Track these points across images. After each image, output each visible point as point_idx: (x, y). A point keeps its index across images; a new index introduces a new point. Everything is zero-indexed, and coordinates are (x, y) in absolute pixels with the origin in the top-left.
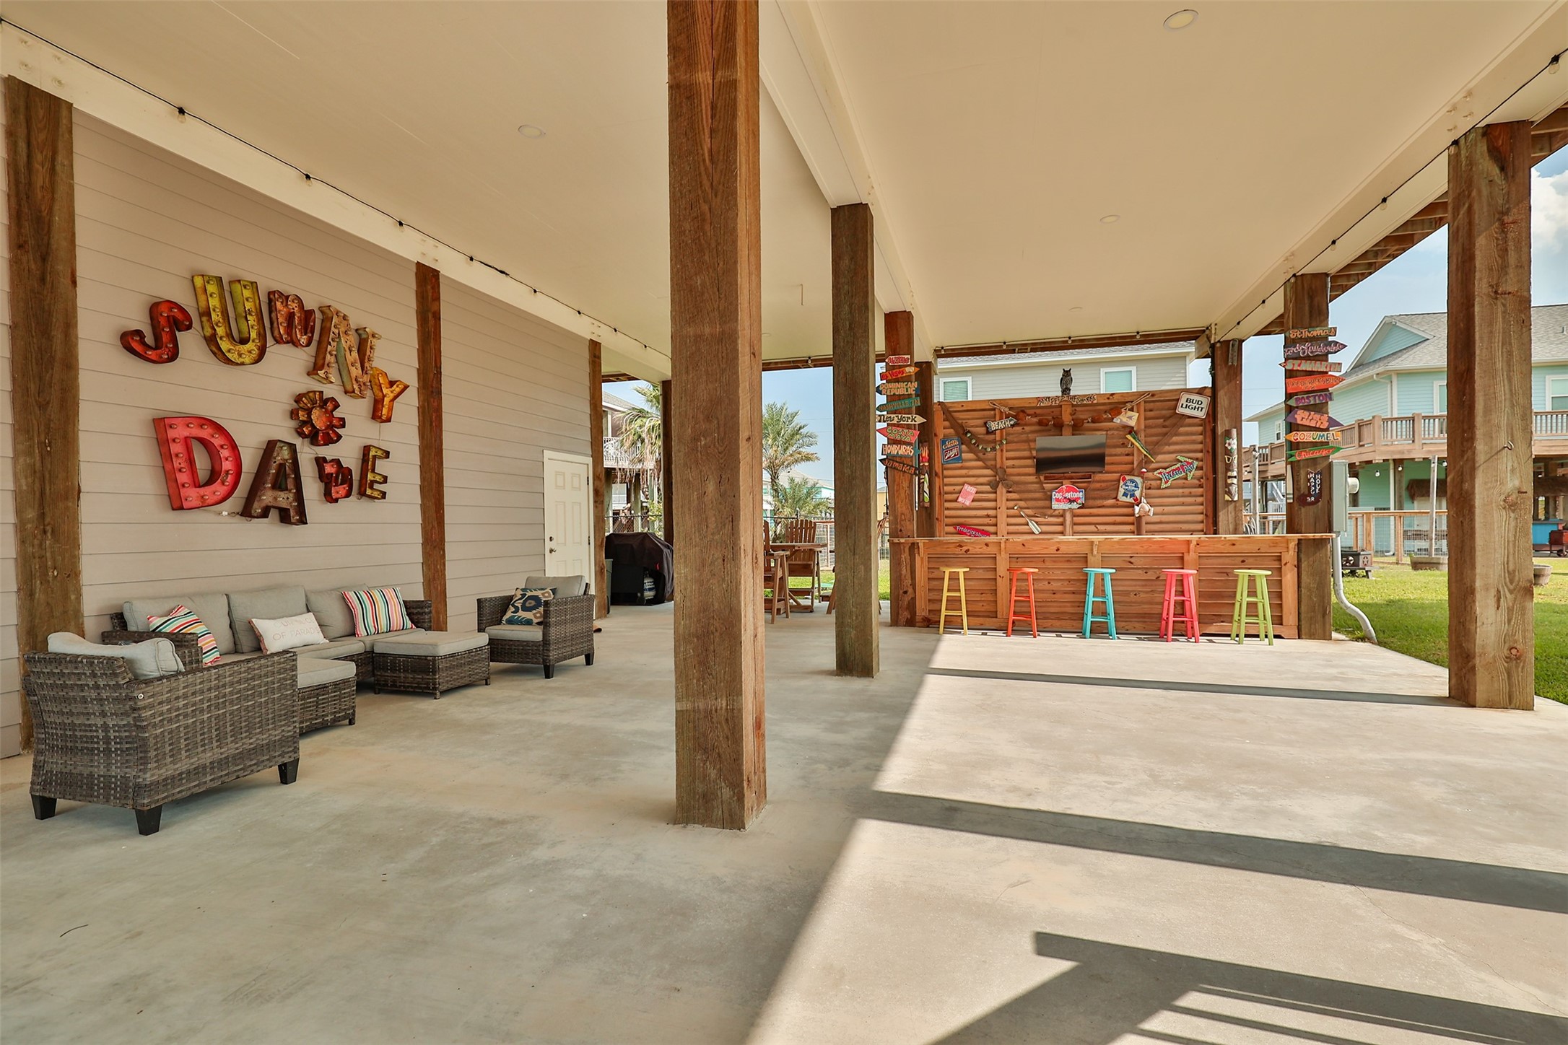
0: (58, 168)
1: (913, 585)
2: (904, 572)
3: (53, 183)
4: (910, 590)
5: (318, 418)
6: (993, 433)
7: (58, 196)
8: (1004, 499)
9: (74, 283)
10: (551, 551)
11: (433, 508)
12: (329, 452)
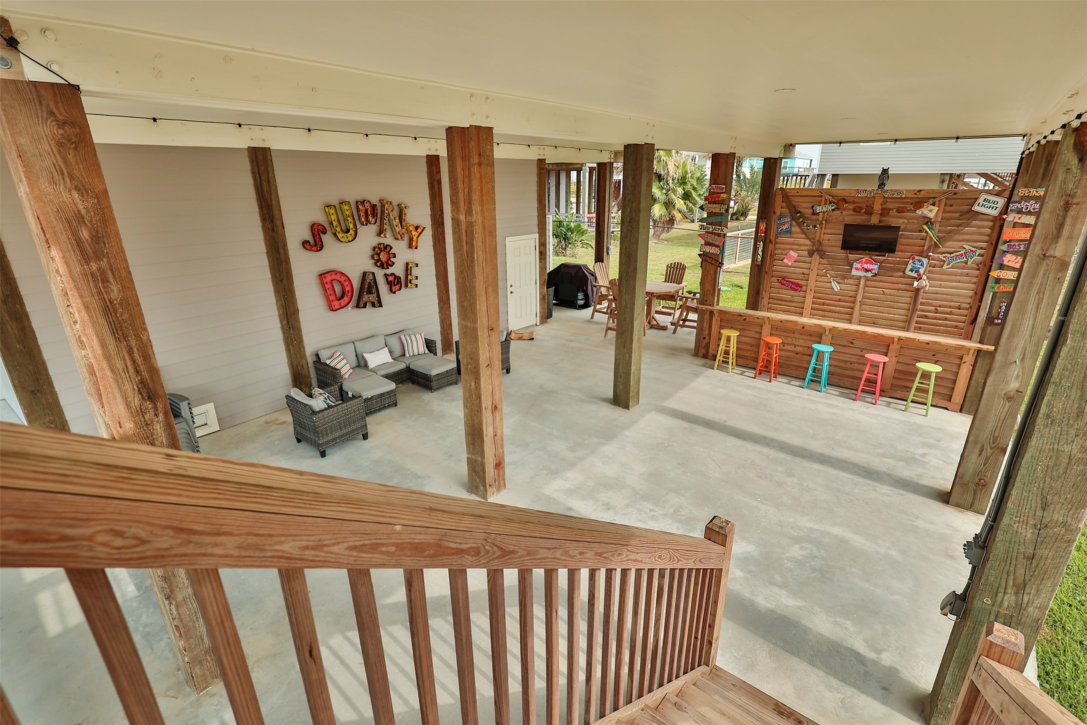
0: (270, 180)
1: (710, 335)
2: (705, 326)
3: (270, 187)
4: (707, 337)
5: (383, 257)
6: (818, 214)
7: (272, 192)
8: (817, 263)
9: (283, 227)
10: (511, 292)
11: (443, 285)
12: (389, 271)
